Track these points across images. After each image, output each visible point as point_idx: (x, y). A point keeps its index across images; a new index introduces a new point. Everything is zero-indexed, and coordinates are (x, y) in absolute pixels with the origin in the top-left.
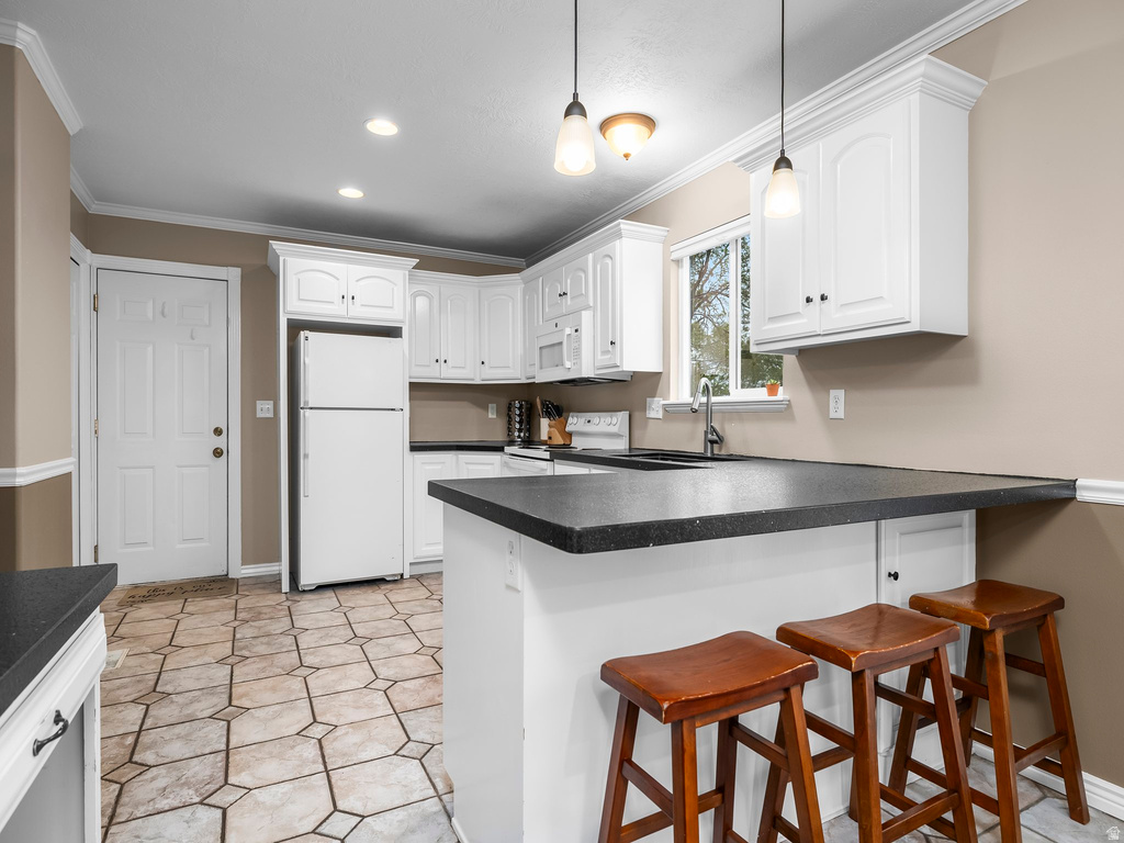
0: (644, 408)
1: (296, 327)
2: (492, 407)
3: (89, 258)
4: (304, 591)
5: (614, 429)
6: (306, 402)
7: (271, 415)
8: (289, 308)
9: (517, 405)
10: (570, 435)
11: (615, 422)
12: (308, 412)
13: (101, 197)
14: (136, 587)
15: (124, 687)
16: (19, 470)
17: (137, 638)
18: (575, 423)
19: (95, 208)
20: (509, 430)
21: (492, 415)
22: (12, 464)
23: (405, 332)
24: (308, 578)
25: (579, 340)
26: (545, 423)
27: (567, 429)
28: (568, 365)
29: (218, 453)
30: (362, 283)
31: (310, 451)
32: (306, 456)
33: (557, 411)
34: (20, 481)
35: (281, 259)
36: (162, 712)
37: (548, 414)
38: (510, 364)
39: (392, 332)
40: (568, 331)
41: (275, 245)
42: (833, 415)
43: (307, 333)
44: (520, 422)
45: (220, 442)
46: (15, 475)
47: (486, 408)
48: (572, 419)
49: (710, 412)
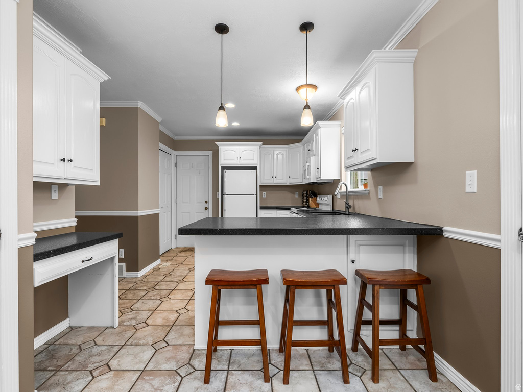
2: (297, 193)
3: (174, 153)
5: (328, 202)
6: (225, 193)
8: (221, 163)
9: (305, 192)
10: (318, 204)
11: (329, 199)
12: (225, 196)
13: (176, 135)
14: (185, 247)
15: (164, 271)
16: (139, 212)
17: (176, 260)
19: (176, 138)
20: (303, 202)
21: (297, 196)
22: (138, 211)
23: (259, 168)
25: (310, 168)
26: (310, 199)
27: (317, 202)
28: (308, 177)
29: (206, 209)
30: (243, 152)
33: (315, 195)
34: (139, 215)
35: (219, 148)
36: (168, 279)
37: (312, 197)
38: (298, 177)
40: (308, 164)
41: (217, 143)
42: (379, 197)
43: (226, 171)
45: (207, 205)
46: (137, 213)
47: (295, 194)
48: (318, 198)
49: (347, 195)
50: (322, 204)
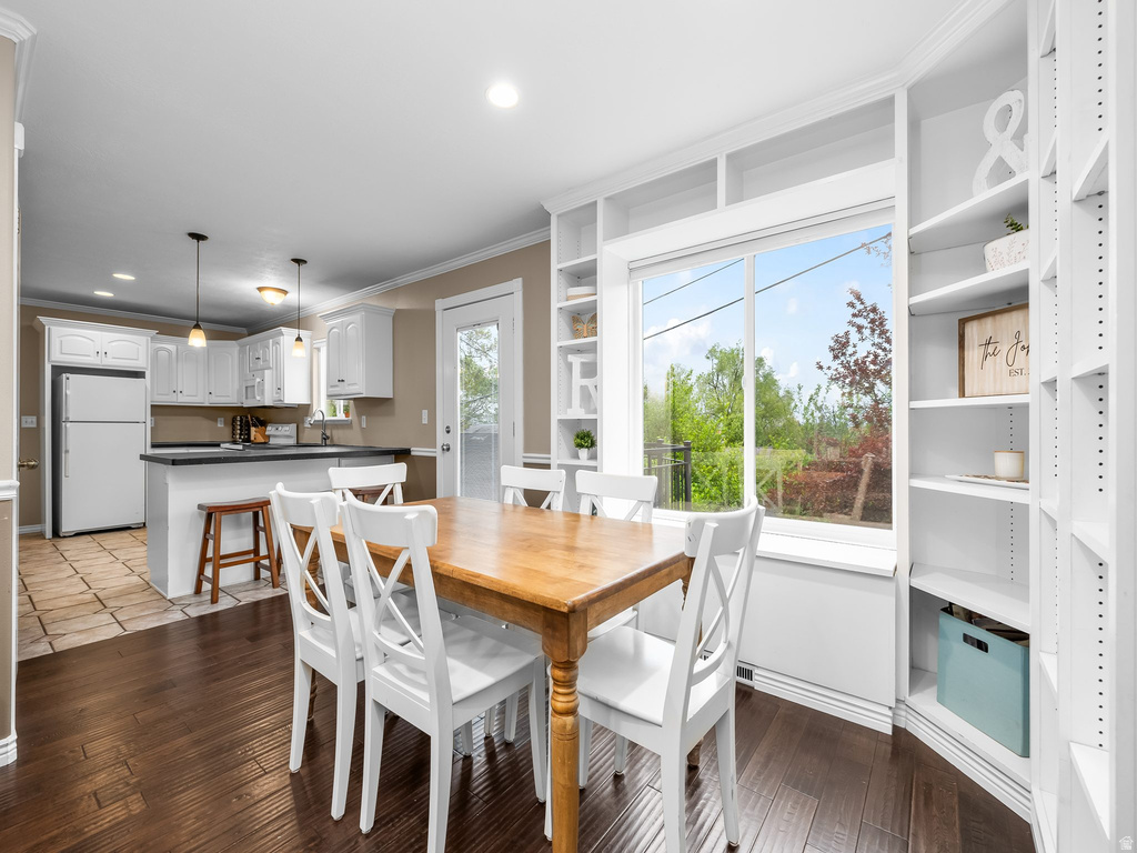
0: (303, 422)
1: (59, 370)
2: (221, 420)
4: (65, 537)
5: (288, 433)
6: (67, 418)
7: (34, 426)
8: (53, 359)
9: (238, 418)
10: (269, 437)
11: (290, 429)
12: (68, 425)
18: (270, 430)
21: (220, 425)
23: (148, 375)
24: (67, 526)
25: (263, 385)
26: (253, 429)
27: (268, 433)
28: (258, 398)
30: (114, 344)
31: (70, 448)
32: (67, 451)
33: (263, 424)
35: (47, 328)
37: (255, 426)
38: (229, 395)
39: (138, 375)
40: (258, 380)
41: (42, 319)
42: (363, 427)
43: (68, 375)
44: (241, 430)
47: (216, 421)
48: (269, 428)
49: (323, 425)
50: (275, 436)
